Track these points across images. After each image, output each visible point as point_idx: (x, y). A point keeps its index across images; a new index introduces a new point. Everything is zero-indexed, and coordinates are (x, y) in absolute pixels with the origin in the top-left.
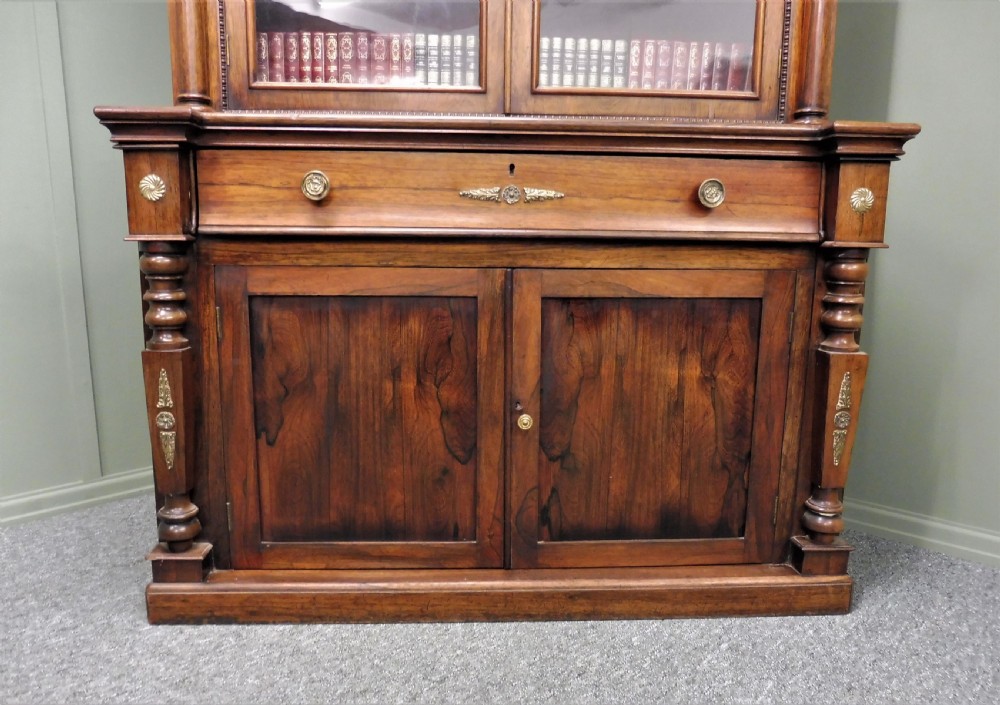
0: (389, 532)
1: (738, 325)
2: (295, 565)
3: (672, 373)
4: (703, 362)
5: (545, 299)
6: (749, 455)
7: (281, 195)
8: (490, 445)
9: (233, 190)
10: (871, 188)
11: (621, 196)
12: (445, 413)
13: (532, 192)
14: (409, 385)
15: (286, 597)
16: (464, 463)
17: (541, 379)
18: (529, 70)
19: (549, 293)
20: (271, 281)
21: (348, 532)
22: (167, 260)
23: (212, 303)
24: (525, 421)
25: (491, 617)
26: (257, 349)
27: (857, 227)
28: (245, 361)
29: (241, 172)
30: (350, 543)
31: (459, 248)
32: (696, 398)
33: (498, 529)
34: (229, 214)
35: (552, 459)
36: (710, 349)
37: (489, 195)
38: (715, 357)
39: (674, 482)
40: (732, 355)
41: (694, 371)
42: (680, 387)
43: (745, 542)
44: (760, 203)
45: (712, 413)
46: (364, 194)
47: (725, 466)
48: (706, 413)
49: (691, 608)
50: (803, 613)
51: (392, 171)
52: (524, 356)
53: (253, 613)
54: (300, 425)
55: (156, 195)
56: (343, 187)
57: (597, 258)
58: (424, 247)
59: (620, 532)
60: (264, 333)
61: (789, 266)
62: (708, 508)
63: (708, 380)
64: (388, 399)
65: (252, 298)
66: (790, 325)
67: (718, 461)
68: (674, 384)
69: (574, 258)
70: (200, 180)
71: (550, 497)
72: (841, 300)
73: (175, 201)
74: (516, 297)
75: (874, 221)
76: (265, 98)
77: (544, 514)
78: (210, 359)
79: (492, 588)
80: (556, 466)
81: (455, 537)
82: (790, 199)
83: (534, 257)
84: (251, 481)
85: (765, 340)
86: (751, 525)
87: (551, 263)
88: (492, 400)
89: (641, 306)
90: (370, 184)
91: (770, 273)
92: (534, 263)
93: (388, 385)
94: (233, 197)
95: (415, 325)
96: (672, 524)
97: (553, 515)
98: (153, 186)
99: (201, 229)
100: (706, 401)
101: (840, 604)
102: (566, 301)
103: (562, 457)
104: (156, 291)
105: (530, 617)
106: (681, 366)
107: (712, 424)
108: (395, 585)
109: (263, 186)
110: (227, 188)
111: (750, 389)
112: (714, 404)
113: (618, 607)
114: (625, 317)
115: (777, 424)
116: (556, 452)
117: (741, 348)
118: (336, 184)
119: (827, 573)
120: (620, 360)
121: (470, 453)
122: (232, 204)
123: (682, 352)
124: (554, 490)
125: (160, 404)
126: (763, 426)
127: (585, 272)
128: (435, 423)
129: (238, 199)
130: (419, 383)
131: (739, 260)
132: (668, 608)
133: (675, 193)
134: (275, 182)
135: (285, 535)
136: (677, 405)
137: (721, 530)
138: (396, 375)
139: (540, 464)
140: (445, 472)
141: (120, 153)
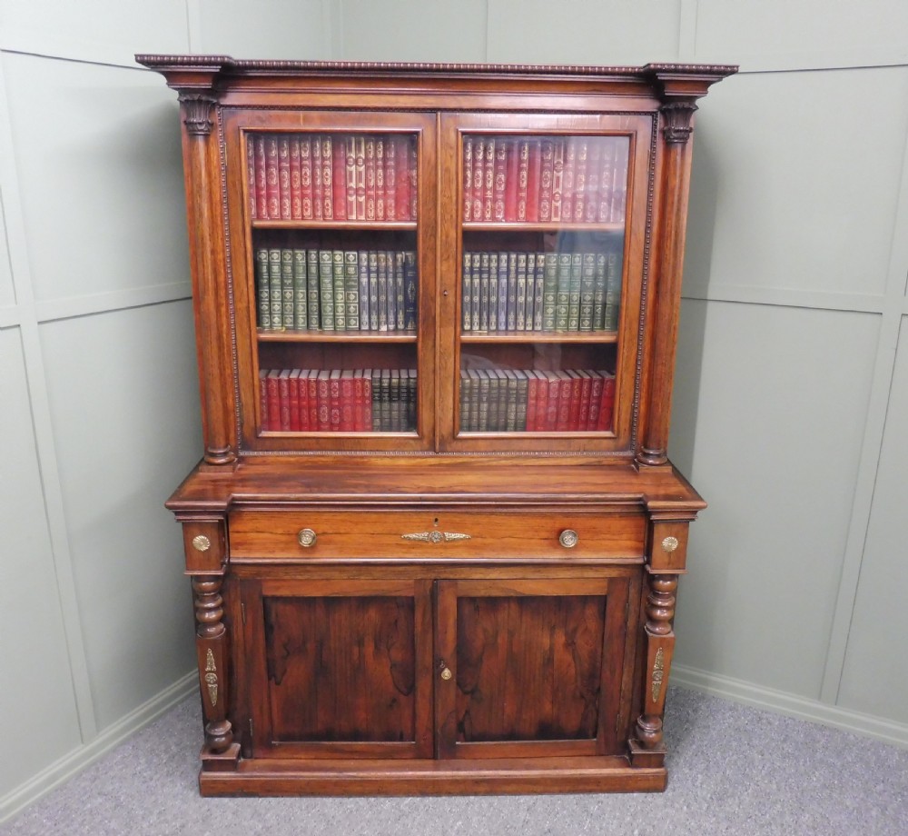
0: (356, 736)
1: (591, 611)
2: (295, 756)
3: (546, 641)
4: (566, 634)
5: (460, 600)
6: (599, 689)
7: (284, 538)
8: (424, 684)
9: (254, 535)
10: (676, 537)
11: (509, 537)
12: (393, 666)
13: (450, 535)
14: (369, 649)
15: (288, 781)
16: (406, 695)
17: (458, 646)
18: (451, 423)
19: (461, 594)
20: (278, 588)
21: (329, 735)
22: (212, 583)
23: (239, 602)
24: (447, 674)
25: (423, 794)
26: (269, 628)
27: (666, 560)
28: (261, 635)
29: (258, 525)
30: (331, 743)
31: (401, 568)
32: (563, 656)
33: (429, 736)
34: (250, 550)
35: (466, 693)
36: (571, 626)
37: (421, 538)
38: (575, 630)
39: (548, 707)
40: (586, 629)
41: (560, 638)
42: (551, 649)
43: (597, 742)
44: (604, 539)
45: (573, 665)
46: (338, 538)
47: (582, 697)
48: (569, 665)
49: (556, 788)
50: (632, 791)
51: (357, 523)
52: (446, 632)
53: (269, 791)
54: (297, 672)
55: (204, 548)
56: (324, 533)
57: (494, 574)
58: (378, 568)
59: (512, 736)
60: (273, 618)
61: (624, 575)
62: (572, 721)
63: (570, 644)
64: (356, 657)
65: (265, 599)
66: (625, 610)
67: (578, 694)
68: (547, 648)
69: (478, 574)
70: (230, 530)
71: (464, 716)
72: (660, 603)
73: (216, 551)
74: (440, 598)
75: (679, 558)
76: (268, 443)
77: (460, 727)
78: (238, 634)
79: (425, 776)
80: (468, 698)
81: (401, 739)
82: (624, 536)
83: (452, 573)
84: (266, 706)
85: (608, 621)
86: (601, 731)
87: (463, 576)
88: (425, 658)
89: (524, 602)
90: (342, 531)
91: (611, 580)
92: (451, 577)
93: (356, 650)
94: (252, 539)
95: (373, 614)
96: (547, 731)
97: (467, 725)
98: (201, 542)
99: (231, 561)
100: (569, 658)
101: (659, 785)
102: (473, 599)
103: (472, 692)
104: (205, 602)
105: (449, 794)
106: (552, 635)
107: (572, 671)
108: (361, 774)
109: (272, 533)
110: (248, 535)
111: (599, 650)
112: (574, 658)
113: (509, 788)
114: (514, 608)
115: (618, 671)
116: (469, 689)
117: (592, 624)
118: (320, 531)
119: (649, 767)
120: (511, 634)
121: (411, 689)
122: (251, 544)
123: (552, 629)
124: (467, 712)
125: (208, 669)
126: (608, 673)
127: (486, 582)
128: (387, 671)
129: (255, 541)
130: (376, 647)
131: (590, 574)
132: (540, 788)
133: (544, 535)
134: (280, 531)
135: (288, 737)
136: (549, 661)
137: (581, 734)
138: (360, 643)
139: (457, 696)
140: (394, 700)
141: (180, 525)
